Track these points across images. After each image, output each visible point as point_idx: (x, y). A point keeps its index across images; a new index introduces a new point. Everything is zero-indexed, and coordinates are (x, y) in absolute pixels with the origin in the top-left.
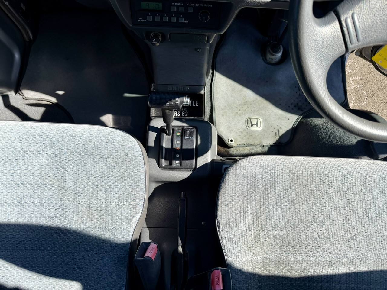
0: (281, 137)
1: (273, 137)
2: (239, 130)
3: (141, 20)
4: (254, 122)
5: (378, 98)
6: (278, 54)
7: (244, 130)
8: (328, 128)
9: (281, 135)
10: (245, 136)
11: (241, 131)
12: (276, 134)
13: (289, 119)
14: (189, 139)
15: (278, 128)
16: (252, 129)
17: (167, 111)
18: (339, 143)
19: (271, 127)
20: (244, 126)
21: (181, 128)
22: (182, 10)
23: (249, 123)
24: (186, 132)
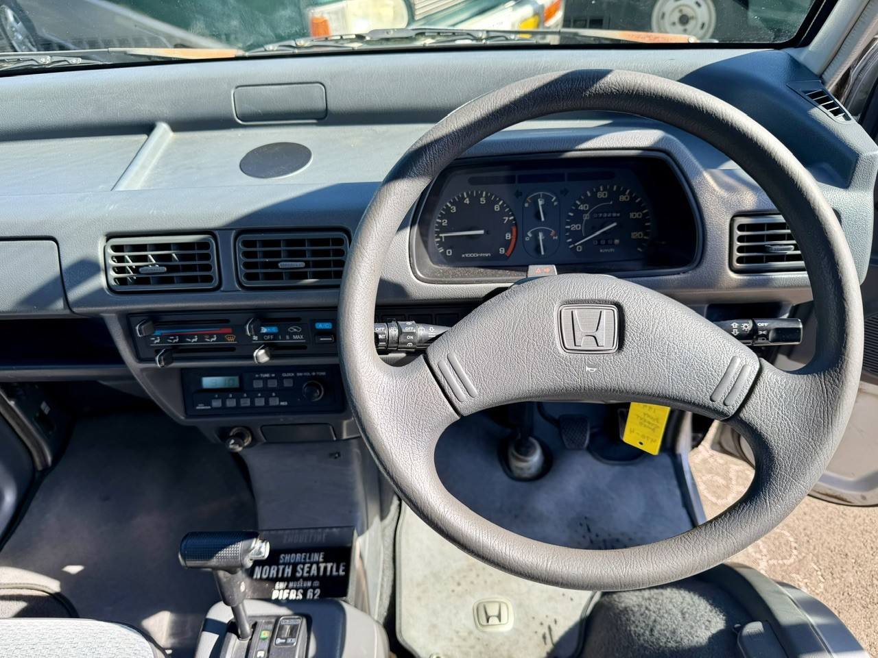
0: (558, 646)
1: (539, 645)
2: (457, 632)
3: (200, 407)
4: (493, 611)
5: (822, 545)
6: (529, 459)
7: (470, 633)
8: (649, 610)
9: (556, 638)
10: (472, 647)
11: (461, 634)
12: (544, 637)
13: (572, 599)
14: (285, 644)
15: (549, 622)
16: (489, 629)
17: (221, 574)
18: (672, 644)
19: (532, 619)
20: (470, 623)
21: (273, 620)
22: (273, 384)
23: (483, 615)
24: (282, 627)
